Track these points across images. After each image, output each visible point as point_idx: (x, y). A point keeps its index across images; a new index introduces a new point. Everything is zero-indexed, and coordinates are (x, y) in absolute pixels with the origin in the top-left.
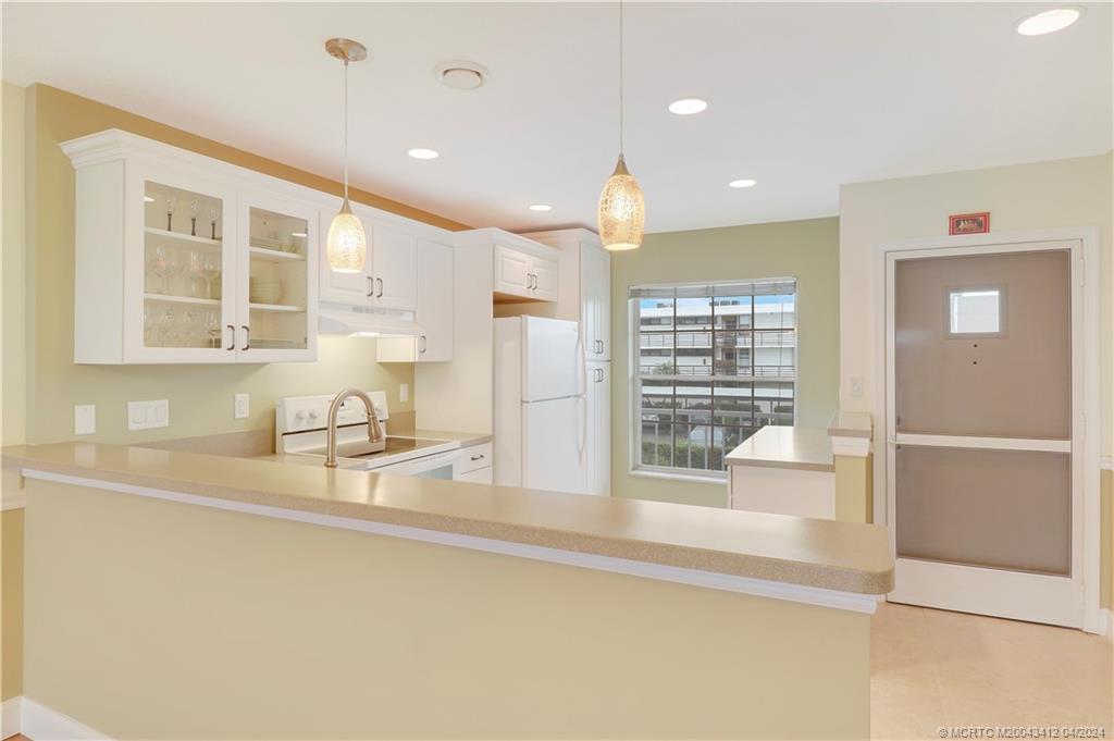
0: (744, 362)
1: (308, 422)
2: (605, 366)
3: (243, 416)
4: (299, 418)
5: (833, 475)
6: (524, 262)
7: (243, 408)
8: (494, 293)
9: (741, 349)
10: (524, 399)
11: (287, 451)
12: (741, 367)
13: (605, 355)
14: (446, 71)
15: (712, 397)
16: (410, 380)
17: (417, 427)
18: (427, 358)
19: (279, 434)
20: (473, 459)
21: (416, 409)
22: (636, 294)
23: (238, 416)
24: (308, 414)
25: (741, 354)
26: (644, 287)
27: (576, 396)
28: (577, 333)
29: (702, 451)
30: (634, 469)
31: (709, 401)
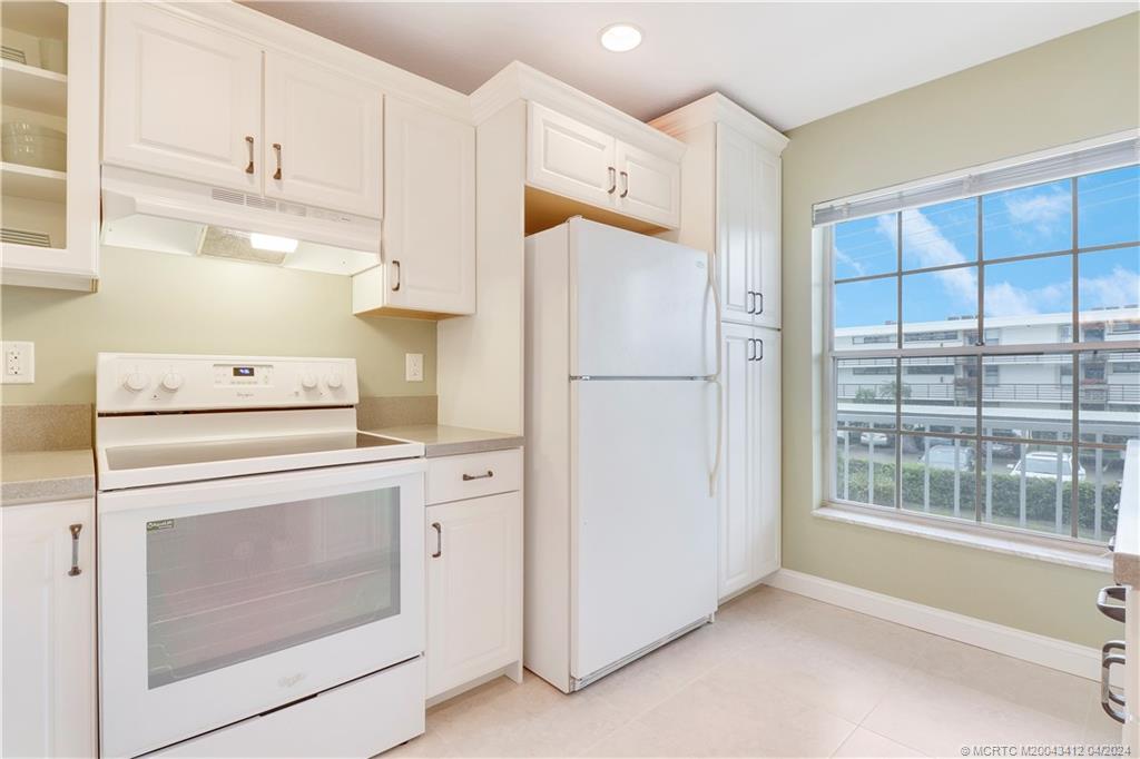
0: (992, 380)
6: (603, 147)
8: (528, 189)
9: (986, 366)
10: (574, 374)
12: (988, 385)
13: (770, 317)
16: (428, 347)
18: (406, 301)
20: (466, 478)
21: (438, 393)
24: (153, 384)
25: (987, 371)
26: (838, 202)
27: (706, 378)
29: (948, 476)
30: (823, 505)
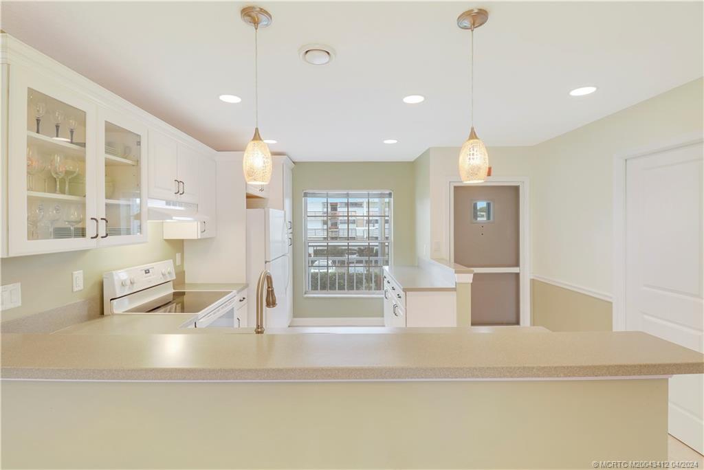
1: (129, 288)
2: (290, 236)
3: (80, 288)
4: (123, 285)
5: (455, 292)
7: (79, 281)
8: (248, 193)
10: (267, 260)
11: (116, 312)
13: (291, 229)
14: (307, 52)
15: (328, 246)
16: (181, 250)
17: (186, 282)
18: (206, 235)
19: (106, 299)
20: (240, 301)
21: (185, 269)
22: (306, 195)
23: (76, 289)
24: (129, 282)
26: (311, 191)
27: (284, 255)
28: (283, 219)
30: (305, 293)
31: (326, 248)
